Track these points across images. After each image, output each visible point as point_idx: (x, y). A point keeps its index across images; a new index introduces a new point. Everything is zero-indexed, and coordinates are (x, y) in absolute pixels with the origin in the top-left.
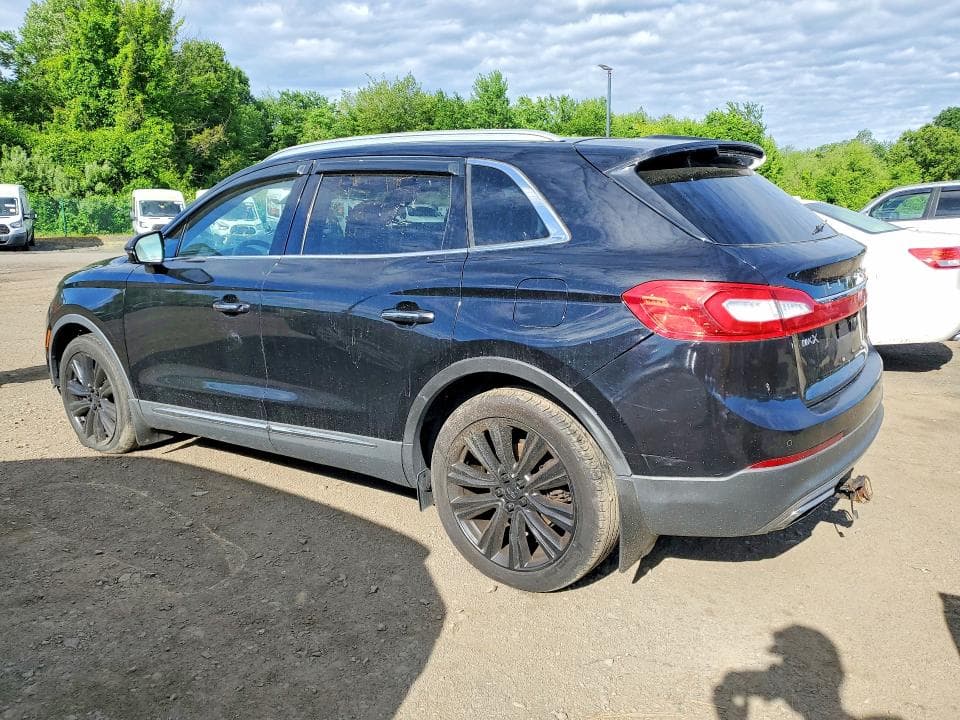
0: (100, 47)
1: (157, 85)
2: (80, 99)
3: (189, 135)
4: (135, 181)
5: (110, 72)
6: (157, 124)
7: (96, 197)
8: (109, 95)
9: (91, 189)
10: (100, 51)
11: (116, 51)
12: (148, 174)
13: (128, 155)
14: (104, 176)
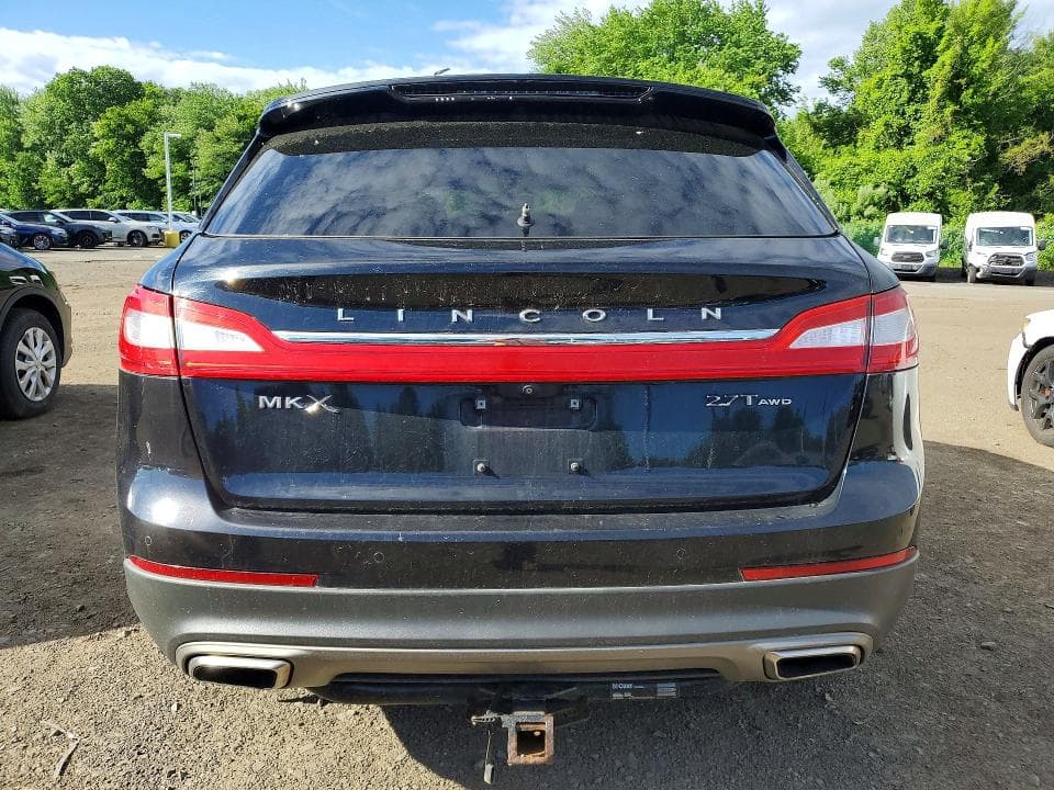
0: (917, 59)
1: (975, 92)
2: (884, 118)
3: (1005, 147)
4: (914, 204)
5: (923, 86)
6: (965, 137)
7: (863, 221)
8: (916, 111)
9: (860, 213)
10: (917, 63)
11: (935, 60)
12: (930, 195)
13: (914, 176)
14: (876, 199)
